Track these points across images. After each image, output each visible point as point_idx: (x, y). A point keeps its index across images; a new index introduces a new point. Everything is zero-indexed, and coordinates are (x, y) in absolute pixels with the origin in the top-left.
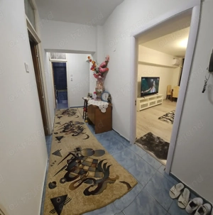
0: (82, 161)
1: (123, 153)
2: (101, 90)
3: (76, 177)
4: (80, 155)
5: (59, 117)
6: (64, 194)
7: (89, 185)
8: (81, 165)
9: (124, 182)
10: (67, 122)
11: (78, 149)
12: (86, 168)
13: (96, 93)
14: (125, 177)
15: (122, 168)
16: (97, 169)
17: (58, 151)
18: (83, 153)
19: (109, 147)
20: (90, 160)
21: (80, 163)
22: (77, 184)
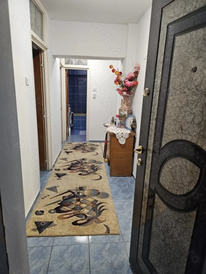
0: (81, 199)
1: (127, 203)
2: (126, 113)
3: (68, 211)
4: (80, 194)
5: (68, 153)
6: (50, 221)
7: (79, 219)
8: (79, 203)
9: (106, 226)
10: (78, 159)
11: (81, 189)
12: (84, 205)
13: (120, 117)
14: (111, 223)
15: (114, 215)
16: (93, 208)
17: (55, 187)
18: (86, 193)
19: (116, 193)
20: (90, 200)
21: (78, 200)
22: (68, 216)
